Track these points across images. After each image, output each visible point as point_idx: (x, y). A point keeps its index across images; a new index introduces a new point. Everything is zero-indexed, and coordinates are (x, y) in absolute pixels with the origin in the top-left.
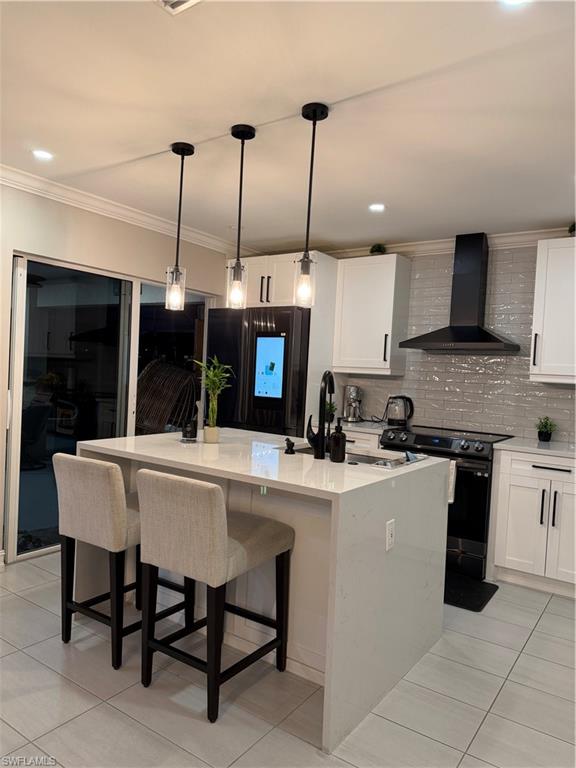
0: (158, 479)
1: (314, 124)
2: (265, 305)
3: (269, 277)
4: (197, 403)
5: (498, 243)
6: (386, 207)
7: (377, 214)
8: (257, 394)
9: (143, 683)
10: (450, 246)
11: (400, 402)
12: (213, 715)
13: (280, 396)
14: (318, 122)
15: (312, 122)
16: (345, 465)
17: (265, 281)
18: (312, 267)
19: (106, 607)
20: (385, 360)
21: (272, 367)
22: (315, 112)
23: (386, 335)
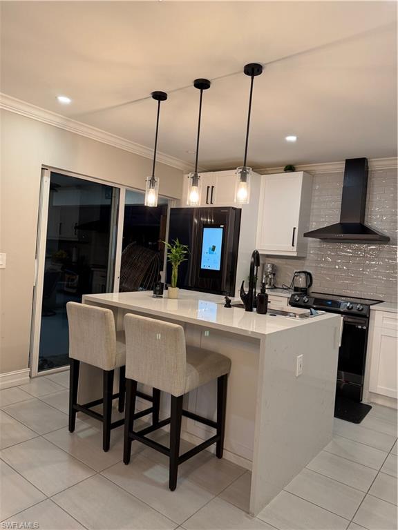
0: (139, 320)
1: (252, 78)
2: (210, 206)
3: (213, 187)
4: (161, 273)
5: (375, 165)
6: (297, 138)
7: (291, 143)
8: (202, 267)
9: (124, 461)
10: (341, 167)
11: (303, 276)
12: (173, 486)
13: (219, 269)
14: (255, 77)
15: (250, 77)
16: (267, 316)
17: (210, 189)
18: (249, 177)
19: (99, 409)
20: (293, 245)
21: (214, 248)
22: (253, 70)
23: (294, 228)
